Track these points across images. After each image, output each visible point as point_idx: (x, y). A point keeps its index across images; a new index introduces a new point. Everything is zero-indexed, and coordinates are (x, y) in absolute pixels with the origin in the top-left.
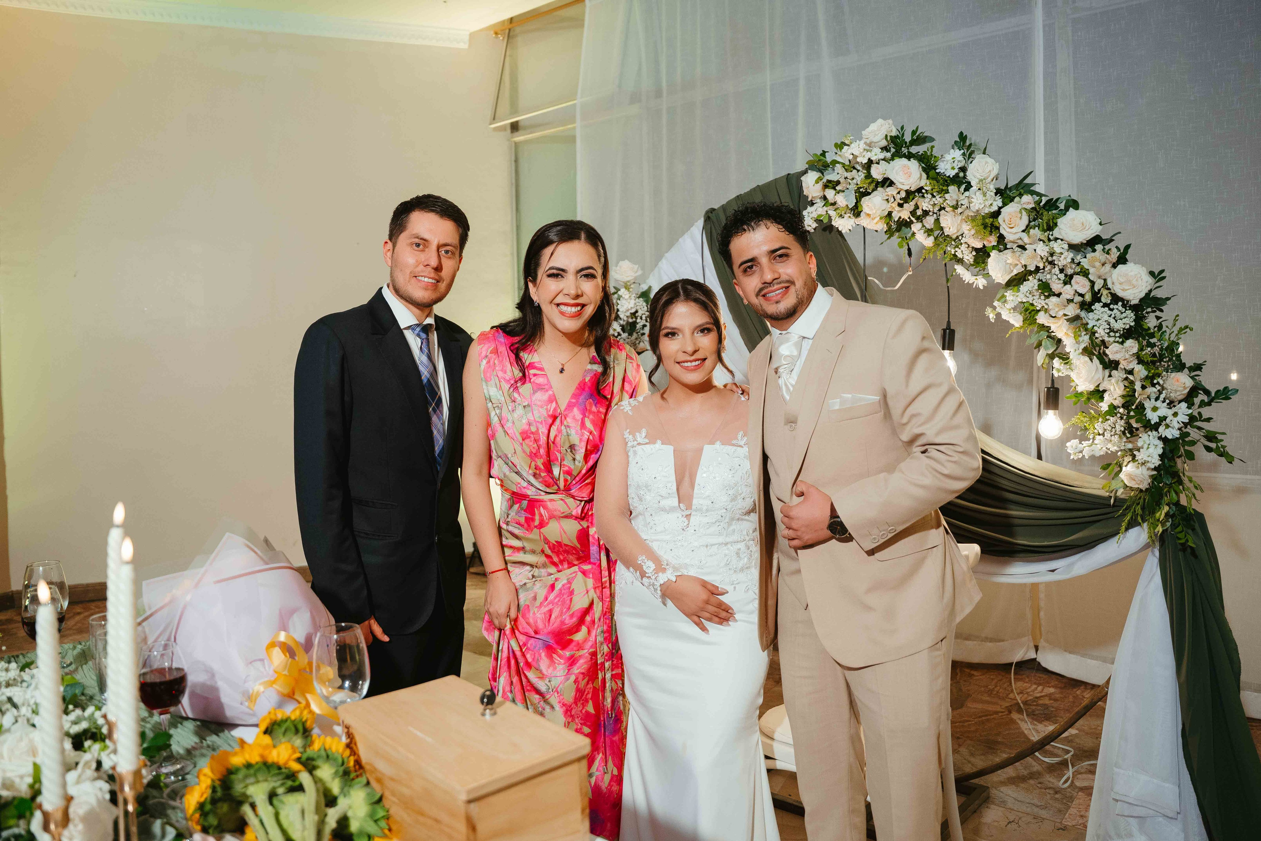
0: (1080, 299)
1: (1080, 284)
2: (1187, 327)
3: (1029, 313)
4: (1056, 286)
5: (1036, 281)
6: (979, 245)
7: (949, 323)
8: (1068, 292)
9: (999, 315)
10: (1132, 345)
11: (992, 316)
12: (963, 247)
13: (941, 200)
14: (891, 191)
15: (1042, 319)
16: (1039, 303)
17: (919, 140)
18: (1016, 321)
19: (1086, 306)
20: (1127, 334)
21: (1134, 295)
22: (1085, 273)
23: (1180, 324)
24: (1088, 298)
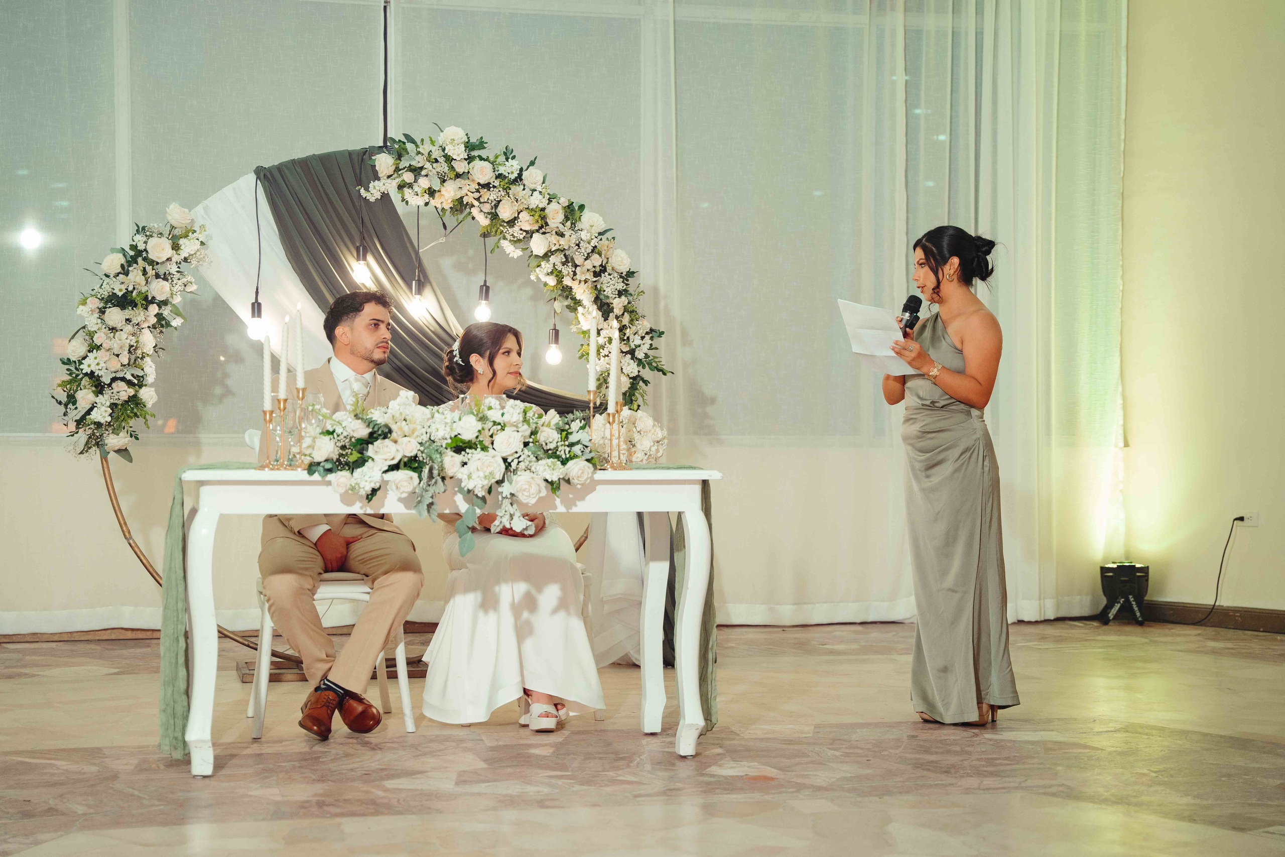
0: (594, 269)
1: (596, 260)
2: (642, 292)
3: (560, 277)
4: (579, 260)
5: (562, 256)
6: (528, 228)
7: (485, 281)
8: (588, 264)
9: (538, 278)
10: (624, 300)
11: (533, 277)
12: (516, 228)
13: (503, 193)
14: (467, 182)
15: (567, 281)
16: (567, 270)
17: (481, 145)
18: (552, 281)
19: (596, 274)
20: (620, 294)
21: (624, 269)
22: (600, 254)
23: (641, 289)
24: (598, 269)
